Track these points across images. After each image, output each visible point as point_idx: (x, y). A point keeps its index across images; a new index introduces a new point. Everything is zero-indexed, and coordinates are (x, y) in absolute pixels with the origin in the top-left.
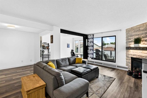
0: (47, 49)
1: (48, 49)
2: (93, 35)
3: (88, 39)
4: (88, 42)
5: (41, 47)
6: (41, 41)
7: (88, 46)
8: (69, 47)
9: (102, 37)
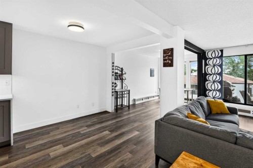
0: (120, 79)
1: (122, 80)
2: (222, 51)
3: (206, 59)
4: (206, 65)
5: (113, 75)
6: (113, 63)
7: (206, 74)
8: (153, 76)
9: (246, 56)
